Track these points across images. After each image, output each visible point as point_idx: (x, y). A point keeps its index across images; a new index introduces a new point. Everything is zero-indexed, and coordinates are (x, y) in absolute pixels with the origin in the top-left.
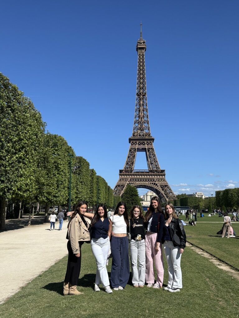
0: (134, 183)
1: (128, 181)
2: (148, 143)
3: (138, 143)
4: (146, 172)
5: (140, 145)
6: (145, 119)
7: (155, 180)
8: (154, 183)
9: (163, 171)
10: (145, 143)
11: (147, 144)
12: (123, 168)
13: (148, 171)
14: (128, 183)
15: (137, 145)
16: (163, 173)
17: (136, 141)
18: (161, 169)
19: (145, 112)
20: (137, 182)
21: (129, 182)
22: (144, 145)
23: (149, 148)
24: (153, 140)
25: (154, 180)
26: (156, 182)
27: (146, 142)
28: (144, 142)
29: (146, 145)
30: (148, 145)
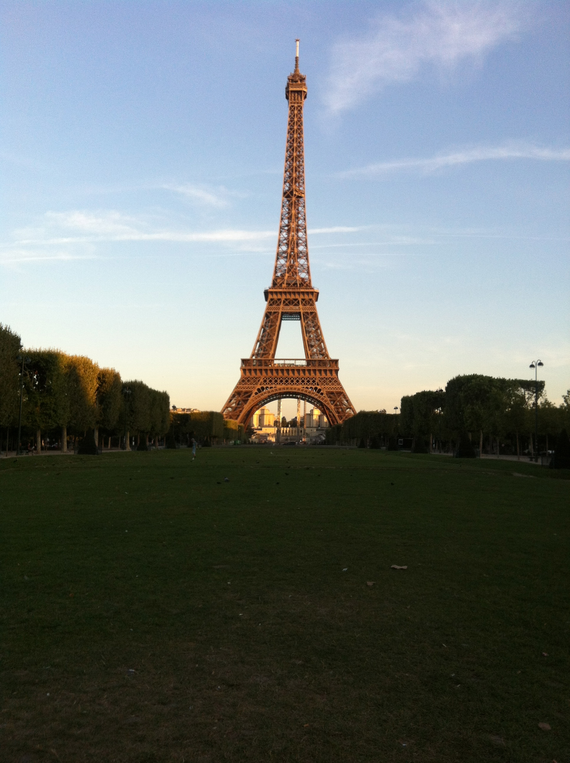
0: (271, 388)
1: (259, 383)
2: (306, 302)
3: (284, 302)
5: (288, 305)
7: (317, 381)
10: (298, 302)
11: (302, 303)
14: (260, 387)
15: (282, 306)
16: (334, 366)
17: (279, 297)
19: (300, 234)
20: (279, 386)
22: (296, 305)
23: (307, 313)
24: (317, 294)
26: (318, 385)
29: (301, 306)
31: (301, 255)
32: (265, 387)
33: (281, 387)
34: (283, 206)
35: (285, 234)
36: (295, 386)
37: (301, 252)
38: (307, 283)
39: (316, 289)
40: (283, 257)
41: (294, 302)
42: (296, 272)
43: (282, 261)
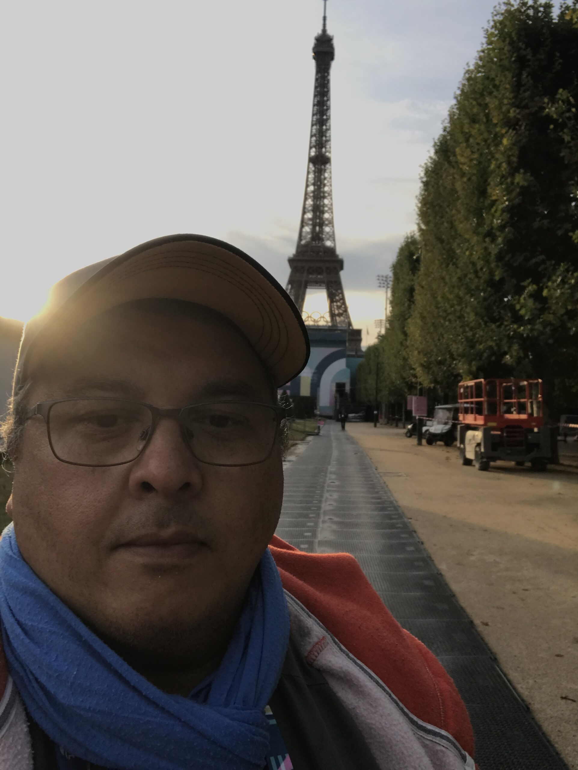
2: (330, 271)
3: (308, 271)
5: (312, 274)
6: (326, 216)
9: (359, 331)
10: (322, 271)
11: (326, 271)
15: (305, 274)
16: (357, 336)
17: (304, 264)
19: (326, 202)
23: (332, 282)
24: (341, 263)
27: (324, 268)
28: (320, 268)
29: (325, 274)
30: (328, 274)
31: (327, 222)
34: (308, 173)
35: (310, 202)
37: (327, 219)
38: (332, 251)
39: (340, 257)
40: (307, 225)
41: (319, 271)
42: (321, 240)
43: (307, 229)
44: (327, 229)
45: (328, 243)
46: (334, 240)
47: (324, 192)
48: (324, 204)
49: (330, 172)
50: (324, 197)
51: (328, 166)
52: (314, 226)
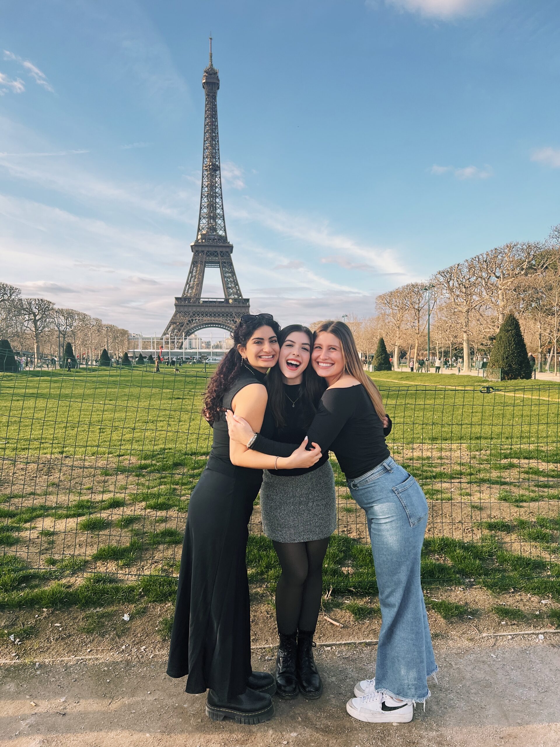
0: (199, 320)
1: (190, 315)
2: (223, 254)
3: (207, 254)
4: (220, 302)
5: (209, 256)
6: (218, 211)
7: (234, 315)
8: (231, 319)
9: (248, 300)
10: (218, 254)
11: (220, 254)
12: (180, 296)
13: (223, 300)
14: (190, 319)
15: (205, 256)
16: (246, 304)
17: (203, 249)
18: (244, 297)
19: (218, 200)
20: (205, 318)
21: (191, 317)
22: (216, 256)
23: (225, 263)
24: (231, 247)
25: (231, 315)
26: (234, 318)
27: (219, 252)
28: (216, 252)
29: (220, 257)
30: (222, 256)
31: (219, 216)
32: (194, 319)
33: (207, 319)
34: (203, 177)
35: (205, 200)
36: (217, 318)
37: (219, 214)
38: (224, 239)
39: (231, 243)
40: (204, 218)
41: (214, 254)
42: (215, 230)
43: (204, 221)
44: (219, 222)
45: (221, 233)
46: (225, 230)
47: (216, 193)
48: (216, 202)
49: (220, 177)
50: (216, 197)
51: (218, 172)
52: (210, 218)
